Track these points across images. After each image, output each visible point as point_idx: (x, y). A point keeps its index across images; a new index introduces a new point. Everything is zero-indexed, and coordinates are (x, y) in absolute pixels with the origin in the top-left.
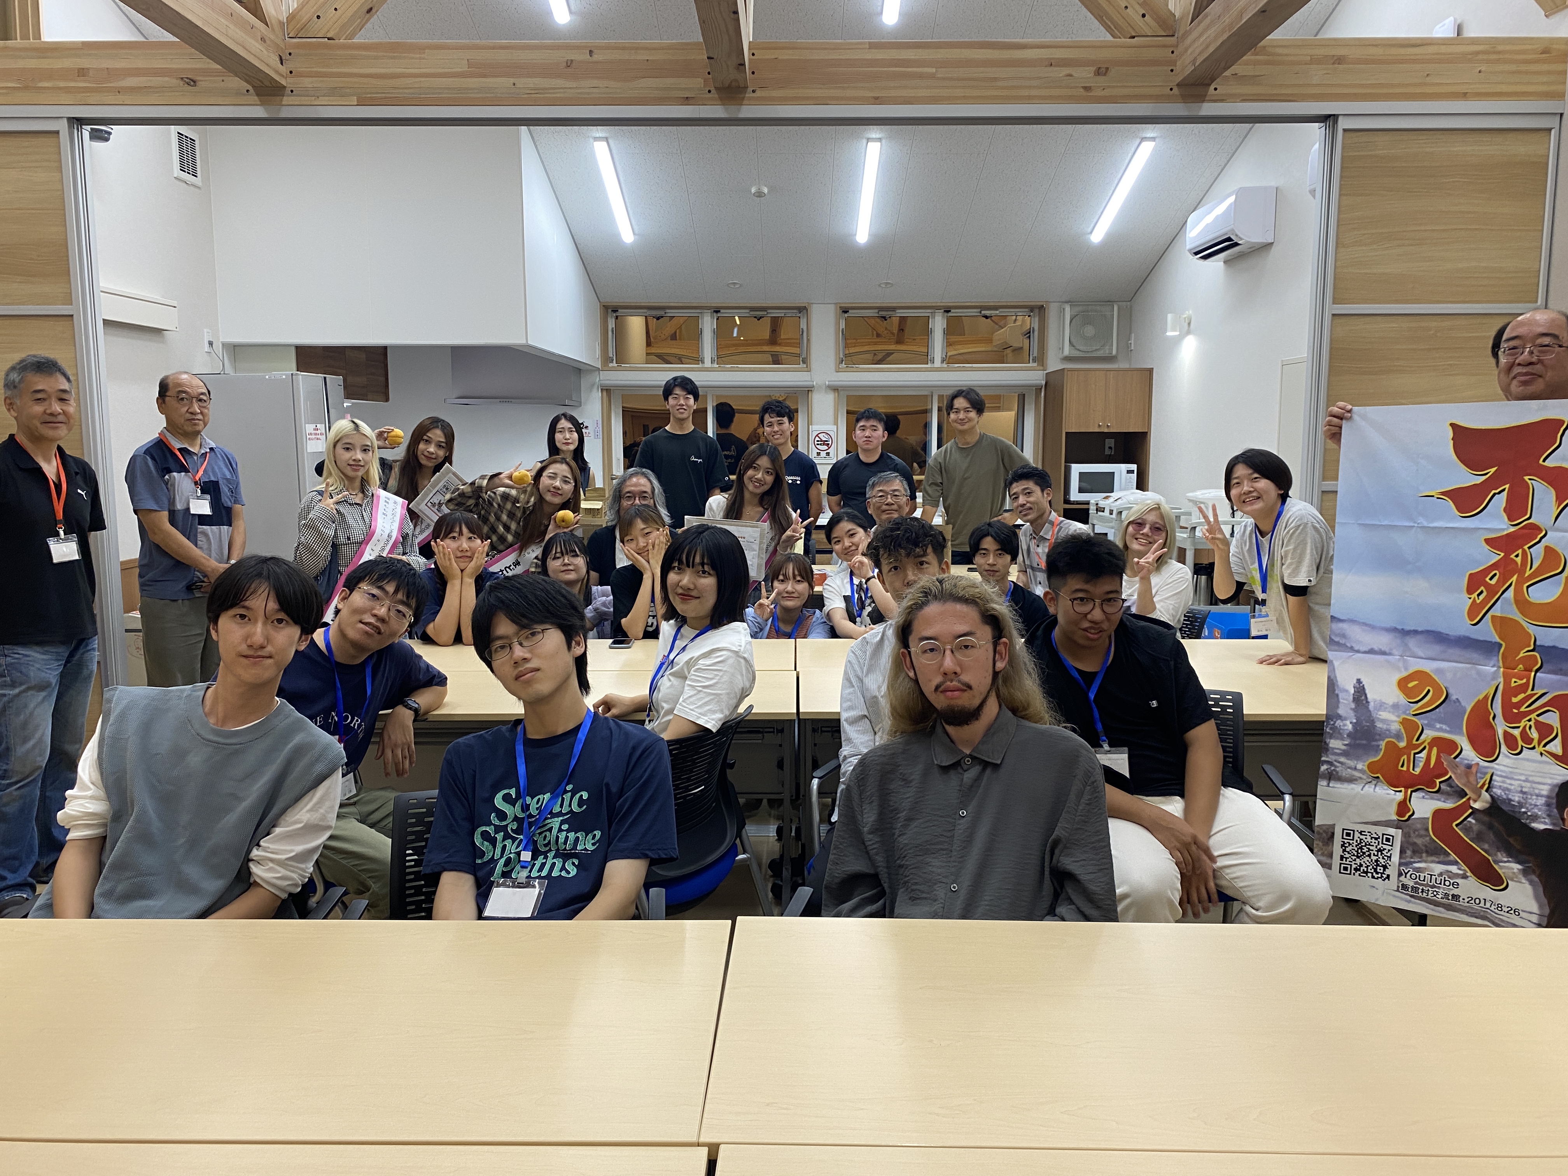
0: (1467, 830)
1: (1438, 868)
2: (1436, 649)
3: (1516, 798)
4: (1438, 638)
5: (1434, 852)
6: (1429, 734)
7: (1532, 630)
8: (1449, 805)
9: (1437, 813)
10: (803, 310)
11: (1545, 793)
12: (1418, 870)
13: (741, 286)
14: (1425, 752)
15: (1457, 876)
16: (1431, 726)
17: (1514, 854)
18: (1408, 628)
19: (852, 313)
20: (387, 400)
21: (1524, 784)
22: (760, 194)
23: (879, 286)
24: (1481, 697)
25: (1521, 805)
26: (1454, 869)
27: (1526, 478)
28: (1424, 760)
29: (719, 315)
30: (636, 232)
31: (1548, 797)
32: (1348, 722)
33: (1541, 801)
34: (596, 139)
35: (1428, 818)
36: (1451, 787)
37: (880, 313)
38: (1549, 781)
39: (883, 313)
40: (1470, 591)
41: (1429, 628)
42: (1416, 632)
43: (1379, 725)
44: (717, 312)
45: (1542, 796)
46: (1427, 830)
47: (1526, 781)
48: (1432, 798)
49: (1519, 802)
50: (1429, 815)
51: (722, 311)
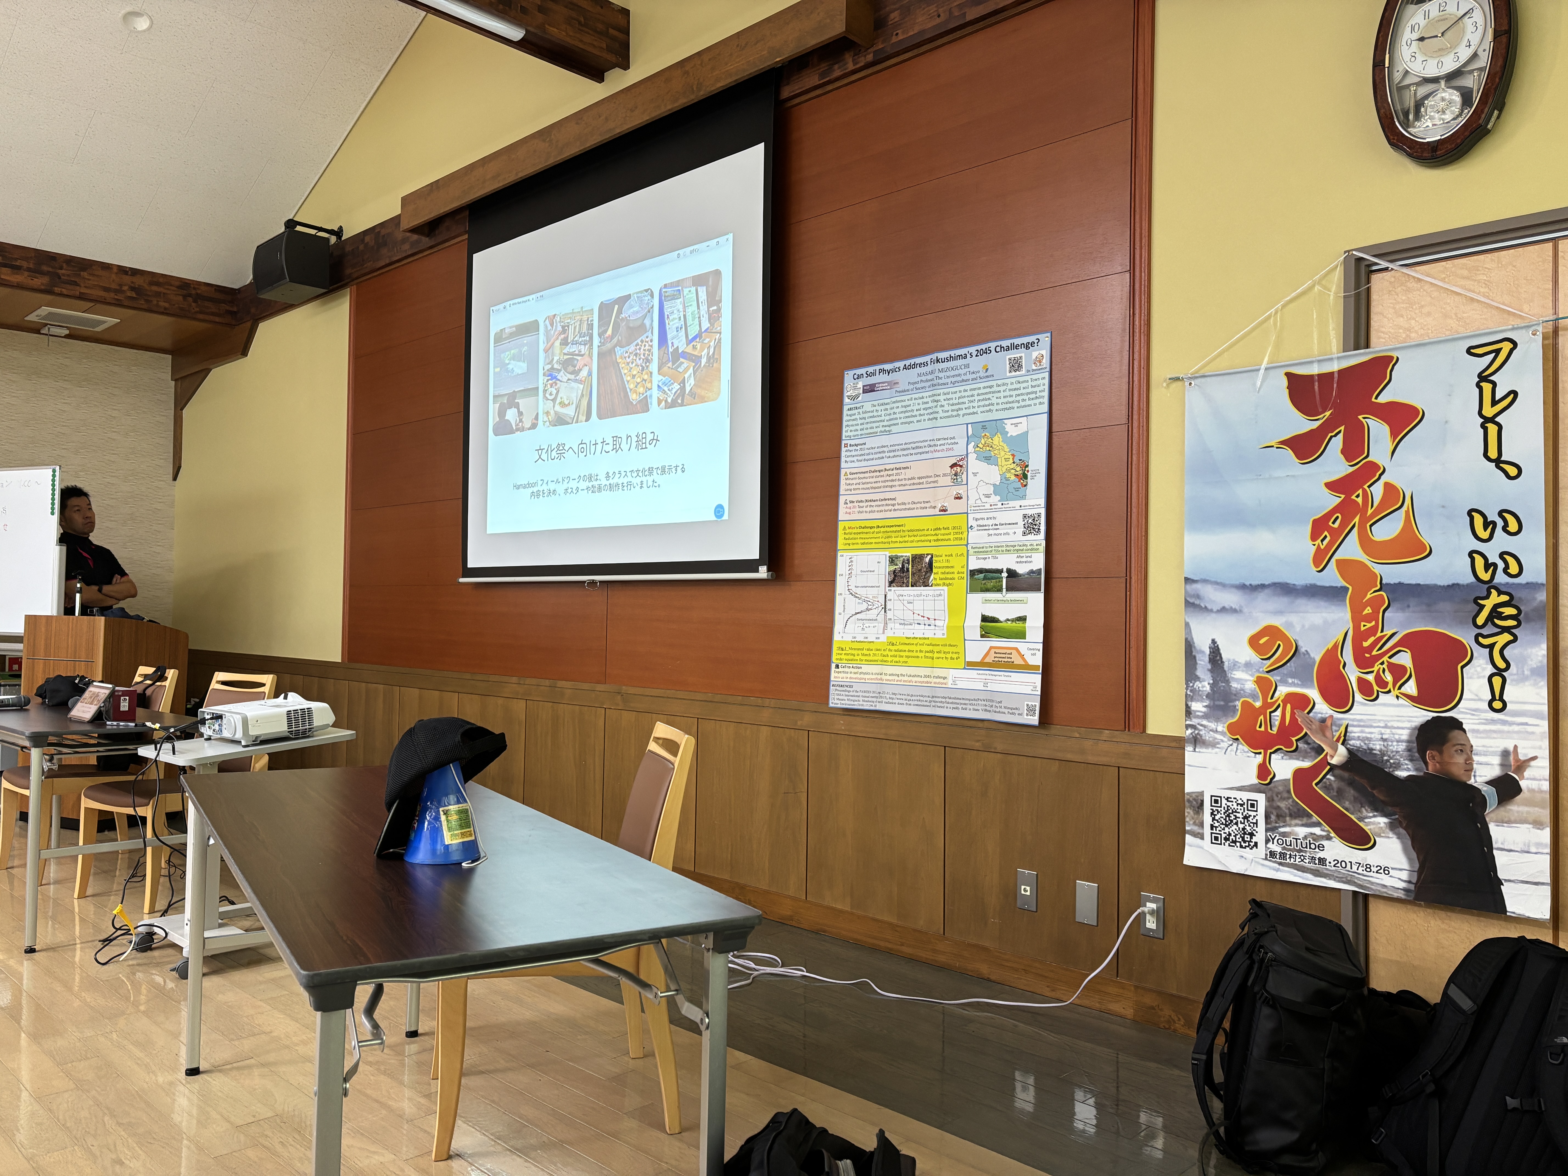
0: (1327, 788)
1: (1302, 831)
2: (1282, 602)
3: (1377, 746)
4: (1286, 589)
5: (1298, 814)
6: (1283, 691)
7: (1378, 569)
8: (1306, 764)
9: (1298, 773)
11: (1405, 737)
12: (1284, 835)
14: (1280, 710)
15: (1322, 837)
16: (1284, 682)
17: (1379, 808)
18: (1255, 583)
21: (1383, 730)
24: (1330, 646)
25: (1383, 754)
26: (1317, 831)
27: (1360, 417)
28: (1279, 718)
31: (1408, 741)
32: (1206, 684)
33: (1402, 747)
35: (1288, 780)
36: (1308, 744)
38: (1408, 725)
40: (1314, 538)
41: (1276, 581)
42: (1263, 586)
43: (1234, 685)
45: (1402, 741)
46: (1289, 792)
47: (1386, 727)
48: (1291, 758)
49: (1380, 751)
50: (1289, 775)
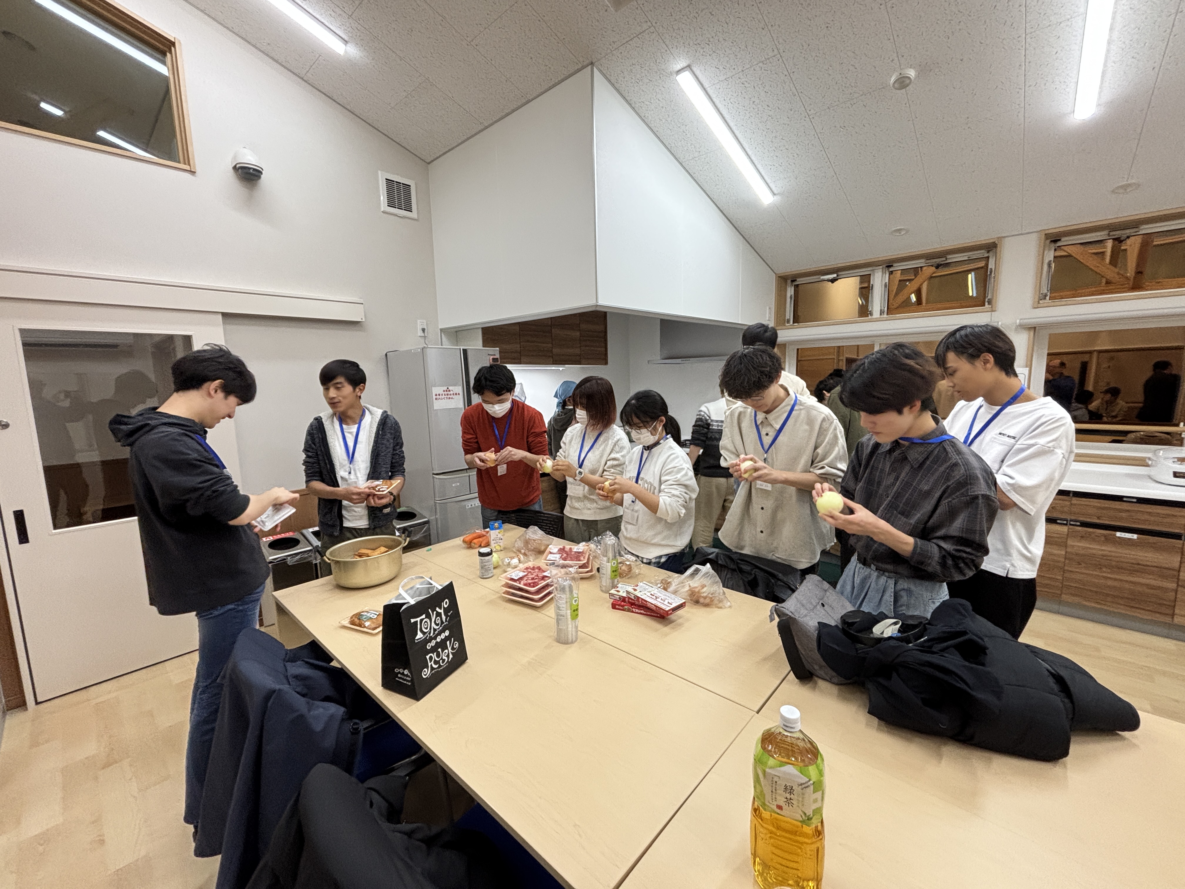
10: (992, 247)
13: (907, 231)
19: (1065, 241)
20: (606, 363)
22: (903, 83)
23: (1113, 191)
29: (891, 269)
30: (776, 192)
34: (678, 72)
37: (1111, 233)
39: (1117, 234)
44: (889, 267)
51: (895, 265)
